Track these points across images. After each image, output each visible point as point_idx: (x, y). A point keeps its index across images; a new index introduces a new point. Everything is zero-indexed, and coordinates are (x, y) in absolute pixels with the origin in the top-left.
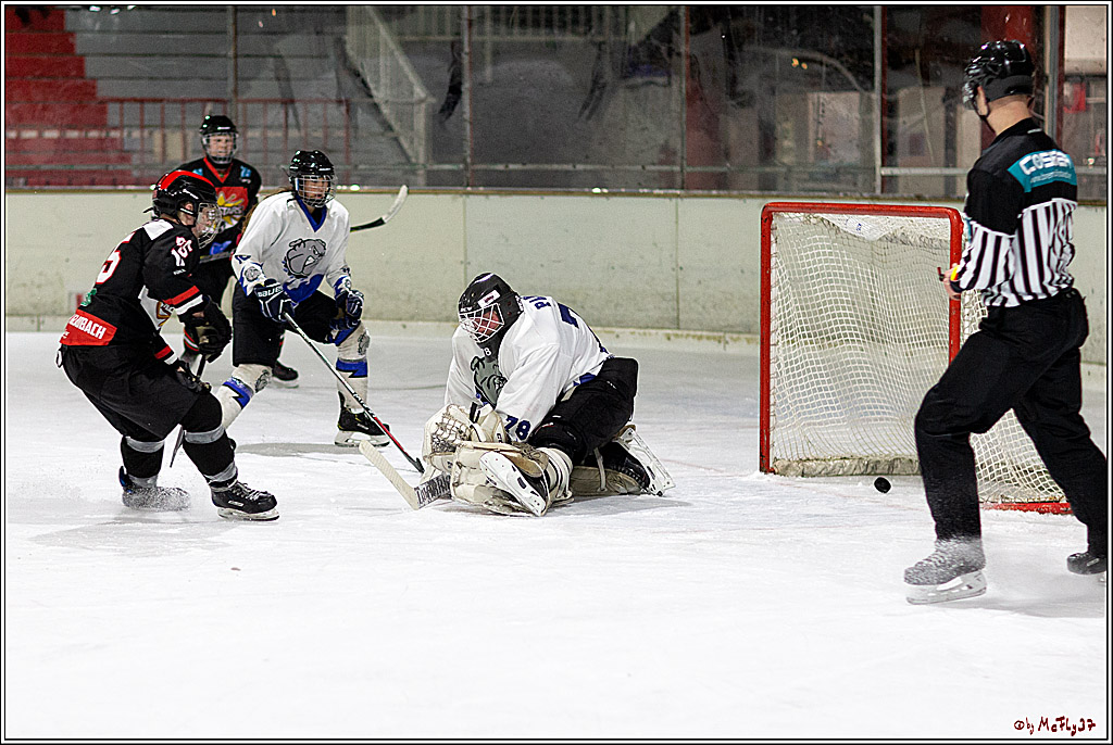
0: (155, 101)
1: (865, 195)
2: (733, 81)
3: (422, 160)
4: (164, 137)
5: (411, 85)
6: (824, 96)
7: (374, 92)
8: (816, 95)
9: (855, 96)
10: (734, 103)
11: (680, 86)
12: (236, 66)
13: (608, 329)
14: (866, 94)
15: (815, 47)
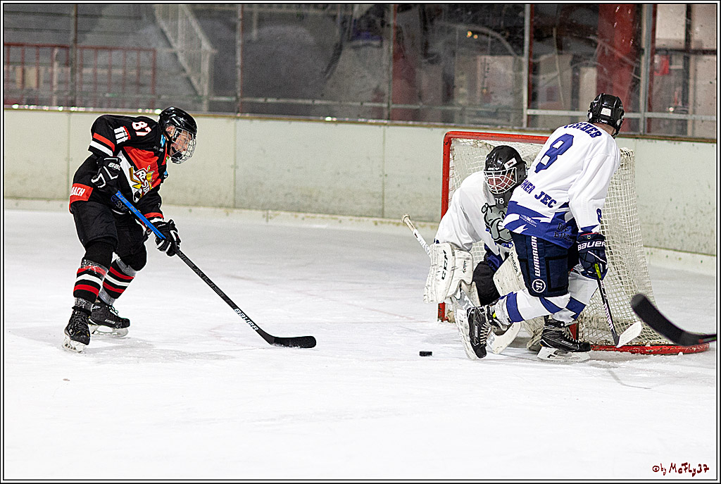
0: (18, 45)
1: (516, 128)
2: (426, 46)
3: (206, 93)
4: (24, 72)
5: (200, 41)
6: (489, 58)
7: (174, 45)
8: (483, 57)
9: (510, 59)
10: (426, 60)
11: (389, 47)
12: (76, 23)
13: (334, 216)
14: (518, 57)
15: (483, 24)
